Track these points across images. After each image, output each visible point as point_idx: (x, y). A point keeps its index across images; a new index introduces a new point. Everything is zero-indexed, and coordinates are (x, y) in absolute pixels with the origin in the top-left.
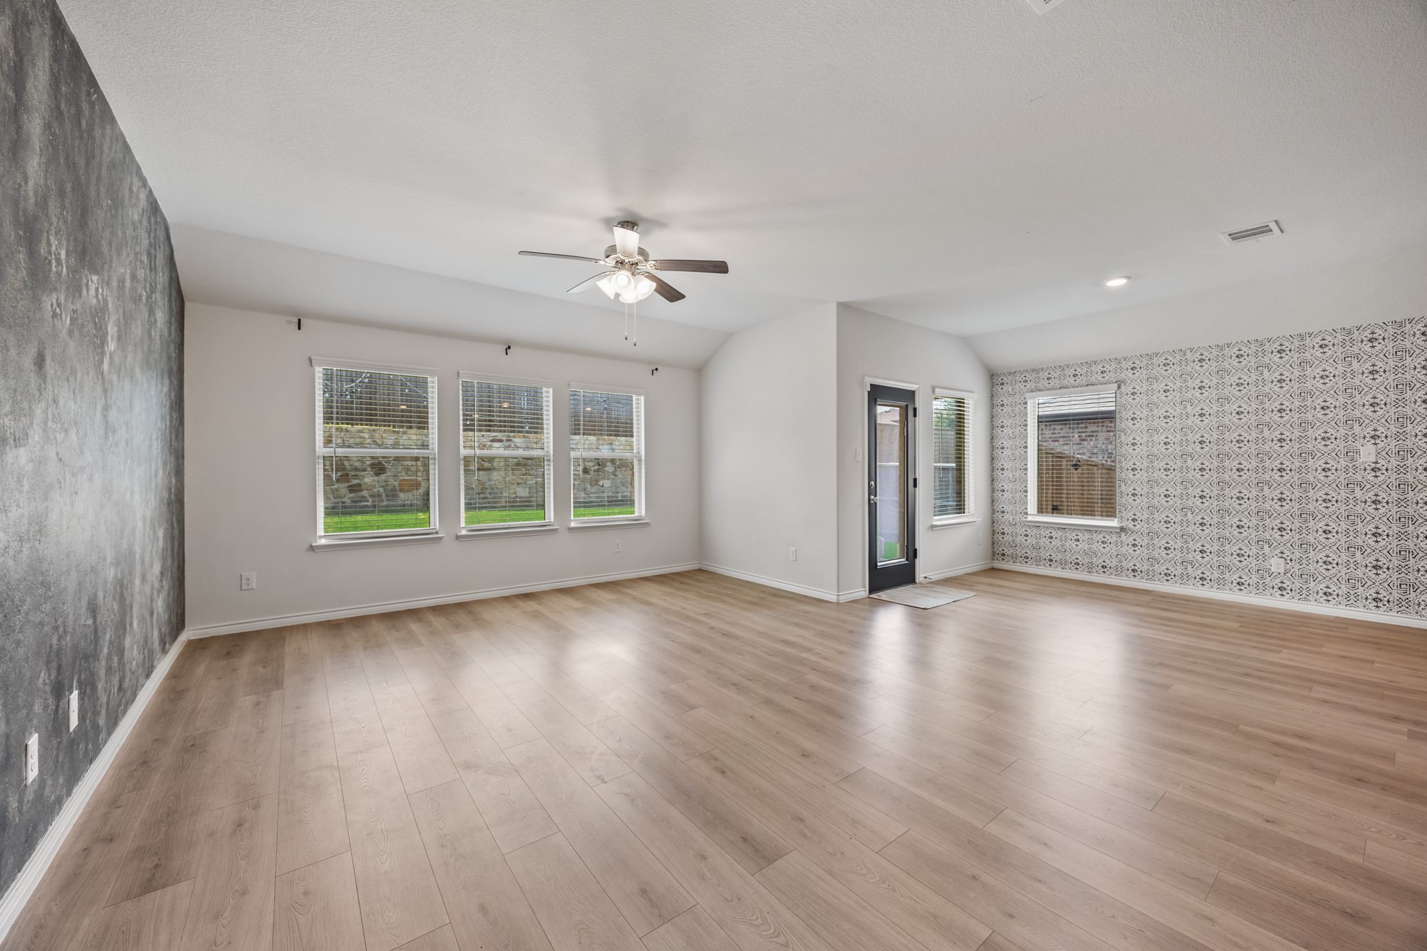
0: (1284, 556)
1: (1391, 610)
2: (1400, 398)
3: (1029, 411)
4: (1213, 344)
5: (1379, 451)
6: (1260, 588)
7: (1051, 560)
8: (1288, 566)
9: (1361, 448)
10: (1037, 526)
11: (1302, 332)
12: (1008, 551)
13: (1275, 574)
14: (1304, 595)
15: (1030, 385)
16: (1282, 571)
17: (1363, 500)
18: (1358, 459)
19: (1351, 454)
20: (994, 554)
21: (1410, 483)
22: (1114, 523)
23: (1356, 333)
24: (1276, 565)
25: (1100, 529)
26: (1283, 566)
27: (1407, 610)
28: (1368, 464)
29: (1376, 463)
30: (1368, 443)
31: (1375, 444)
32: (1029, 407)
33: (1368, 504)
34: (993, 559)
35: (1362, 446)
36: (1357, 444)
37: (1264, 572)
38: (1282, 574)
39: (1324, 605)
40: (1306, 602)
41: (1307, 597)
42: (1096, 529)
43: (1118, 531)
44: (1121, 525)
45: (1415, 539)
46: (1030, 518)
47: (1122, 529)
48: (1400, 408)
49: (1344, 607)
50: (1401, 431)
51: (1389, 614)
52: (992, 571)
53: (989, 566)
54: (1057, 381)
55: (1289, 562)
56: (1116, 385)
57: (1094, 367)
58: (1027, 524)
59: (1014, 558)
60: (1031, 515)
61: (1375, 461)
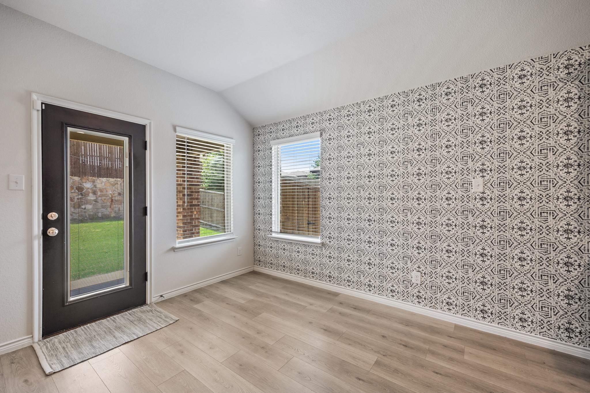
0: (421, 270)
1: (493, 321)
2: (502, 136)
3: (273, 155)
4: (376, 97)
5: (486, 183)
6: (405, 296)
7: (284, 267)
8: (423, 278)
9: (473, 180)
10: (277, 240)
11: (434, 83)
12: (262, 259)
13: (414, 285)
14: (433, 303)
15: (274, 135)
16: (419, 283)
17: (474, 224)
18: (471, 190)
19: (466, 185)
20: (255, 260)
21: (508, 211)
22: (318, 240)
23: (471, 80)
24: (415, 277)
25: (310, 244)
26: (419, 278)
27: (506, 322)
28: (478, 193)
29: (483, 193)
30: (478, 176)
31: (483, 177)
32: (273, 152)
33: (478, 228)
34: (254, 264)
35: (474, 178)
36: (470, 177)
37: (407, 282)
38: (419, 285)
39: (447, 313)
40: (434, 310)
41: (436, 306)
42: (309, 244)
43: (321, 246)
44: (322, 241)
45: (511, 260)
46: (274, 235)
47: (323, 244)
48: (502, 145)
49: (460, 316)
50: (502, 165)
51: (492, 324)
52: (254, 273)
53: (251, 270)
54: (287, 131)
55: (423, 275)
56: (319, 133)
57: (308, 120)
58: (271, 239)
59: (265, 264)
60: (275, 232)
61: (482, 191)
